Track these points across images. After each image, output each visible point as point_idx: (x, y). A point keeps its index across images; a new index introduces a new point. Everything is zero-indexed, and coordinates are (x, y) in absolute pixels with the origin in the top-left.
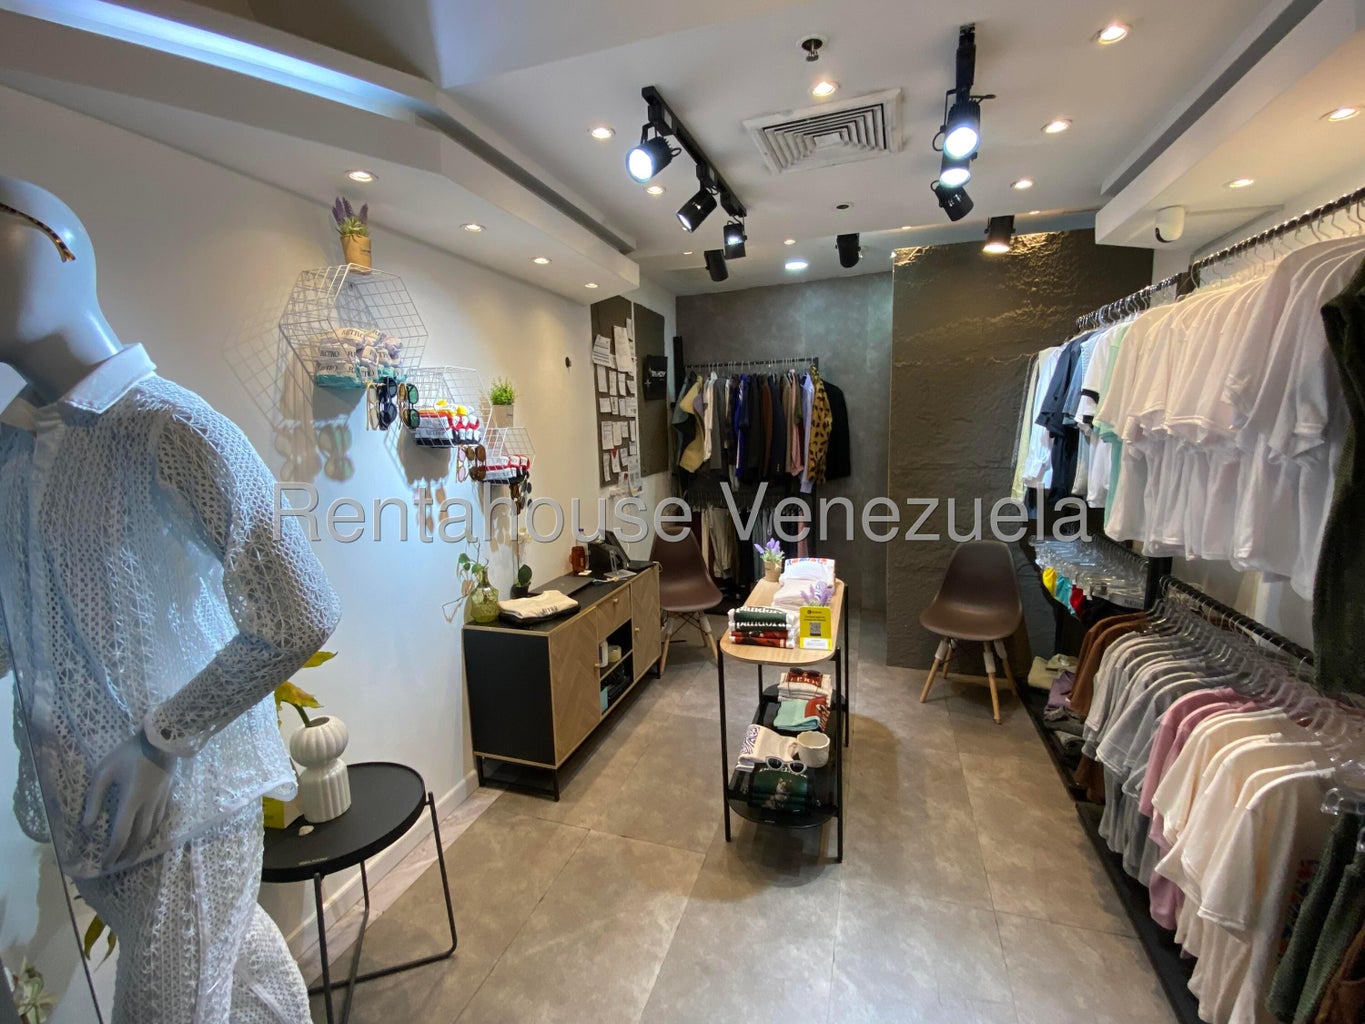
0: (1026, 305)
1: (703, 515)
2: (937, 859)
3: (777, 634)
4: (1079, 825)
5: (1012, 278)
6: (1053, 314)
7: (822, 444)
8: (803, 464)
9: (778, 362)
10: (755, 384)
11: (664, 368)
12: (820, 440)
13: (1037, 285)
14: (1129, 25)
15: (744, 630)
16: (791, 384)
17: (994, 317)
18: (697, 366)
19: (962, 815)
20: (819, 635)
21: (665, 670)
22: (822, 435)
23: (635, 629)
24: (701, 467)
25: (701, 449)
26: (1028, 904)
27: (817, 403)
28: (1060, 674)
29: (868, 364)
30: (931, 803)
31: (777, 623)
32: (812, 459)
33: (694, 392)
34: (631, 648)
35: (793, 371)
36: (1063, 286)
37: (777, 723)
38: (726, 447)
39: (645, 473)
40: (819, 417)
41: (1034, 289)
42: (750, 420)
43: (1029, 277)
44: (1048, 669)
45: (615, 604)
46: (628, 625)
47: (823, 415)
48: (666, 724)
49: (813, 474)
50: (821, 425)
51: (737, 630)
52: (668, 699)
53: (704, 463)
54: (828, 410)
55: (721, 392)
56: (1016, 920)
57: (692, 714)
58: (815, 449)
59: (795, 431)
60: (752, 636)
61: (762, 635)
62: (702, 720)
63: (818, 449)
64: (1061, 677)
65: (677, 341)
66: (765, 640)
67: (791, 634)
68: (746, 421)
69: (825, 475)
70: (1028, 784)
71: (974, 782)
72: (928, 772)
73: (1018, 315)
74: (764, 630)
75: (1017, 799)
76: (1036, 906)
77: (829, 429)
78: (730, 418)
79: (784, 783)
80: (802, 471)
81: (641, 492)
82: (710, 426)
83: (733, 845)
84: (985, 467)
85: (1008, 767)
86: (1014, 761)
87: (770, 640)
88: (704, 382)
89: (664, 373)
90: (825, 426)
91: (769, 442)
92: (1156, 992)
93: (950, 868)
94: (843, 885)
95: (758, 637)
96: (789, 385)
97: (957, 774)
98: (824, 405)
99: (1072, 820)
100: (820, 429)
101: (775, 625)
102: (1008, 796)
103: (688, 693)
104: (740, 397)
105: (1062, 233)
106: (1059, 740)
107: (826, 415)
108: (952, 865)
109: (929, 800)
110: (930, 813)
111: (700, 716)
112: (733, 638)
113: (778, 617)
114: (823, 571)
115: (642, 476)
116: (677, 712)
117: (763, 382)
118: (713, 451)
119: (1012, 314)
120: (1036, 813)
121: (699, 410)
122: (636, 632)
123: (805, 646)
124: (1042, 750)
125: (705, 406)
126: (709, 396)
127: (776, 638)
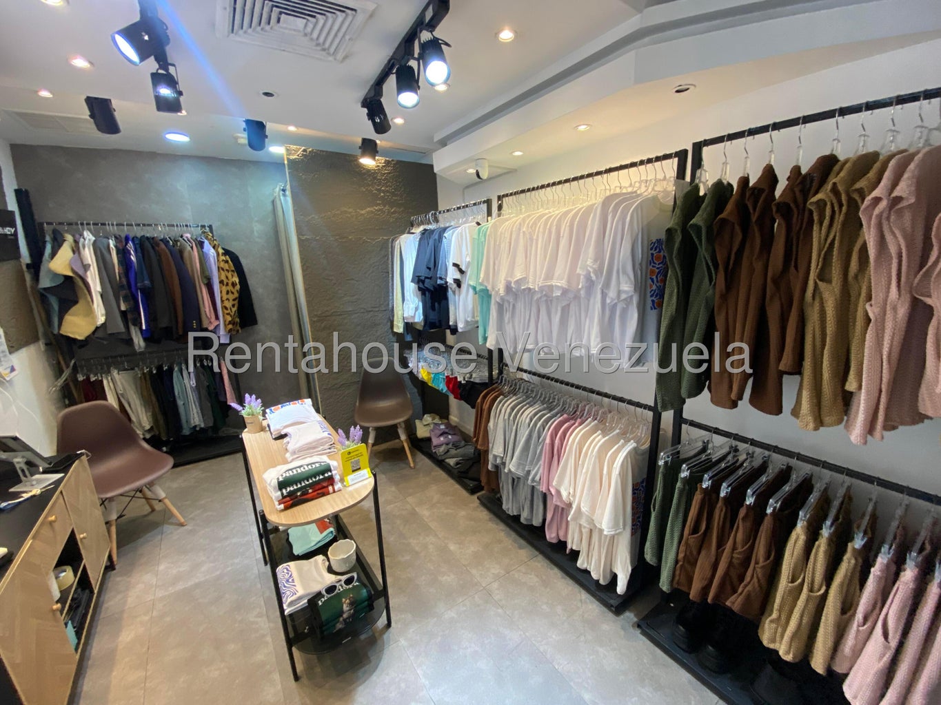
0: (379, 204)
1: (105, 382)
2: (440, 578)
3: (325, 484)
4: (482, 508)
5: (369, 185)
6: (395, 212)
7: (234, 300)
8: (217, 318)
9: (169, 225)
10: (147, 246)
11: (13, 225)
12: (231, 297)
13: (383, 191)
14: (516, 32)
15: (291, 494)
16: (192, 248)
17: (362, 210)
18: (60, 224)
19: (431, 539)
20: (360, 469)
21: (118, 556)
22: (233, 293)
23: (80, 536)
24: (94, 332)
25: (90, 312)
26: (493, 571)
27: (222, 264)
28: (432, 426)
29: (256, 233)
30: (413, 542)
31: (323, 474)
32: (228, 314)
33: (65, 253)
34: (82, 559)
35: (189, 236)
36: (396, 195)
37: (297, 551)
38: (123, 308)
39: (13, 348)
40: (227, 278)
41: (382, 194)
42: (152, 281)
43: (378, 186)
44: (425, 425)
45: (51, 523)
46: (72, 536)
47: (230, 276)
48: (155, 613)
49: (230, 326)
50: (230, 284)
51: (284, 497)
52: (141, 586)
53: (97, 328)
54: (233, 271)
55: (105, 253)
56: (495, 585)
57: (180, 586)
58: (228, 304)
59: (205, 291)
60: (301, 496)
61: (310, 491)
62: (197, 585)
63: (231, 305)
64: (434, 427)
65: (21, 195)
66: (315, 493)
67: (337, 478)
68: (147, 282)
69: (240, 326)
70: (449, 498)
71: (424, 512)
72: (398, 522)
73: (376, 210)
74: (310, 486)
75: (449, 511)
76: (496, 569)
77: (238, 287)
78: (124, 280)
79: (348, 601)
80: (218, 325)
81: (14, 374)
82: (99, 288)
83: (304, 680)
84: (372, 311)
85: (434, 492)
86: (434, 487)
87: (319, 492)
88: (76, 242)
89: (13, 230)
90: (234, 285)
91: (179, 303)
92: (563, 578)
93: (449, 579)
94: (403, 642)
95: (308, 493)
96: (189, 248)
97: (414, 514)
98: (229, 267)
99: (478, 507)
100: (230, 288)
101: (321, 477)
102: (445, 511)
103: (162, 567)
104: (133, 258)
105: (393, 160)
106: (449, 464)
107: (232, 276)
108: (449, 576)
109: (411, 541)
110: (417, 548)
111: (190, 583)
112: (282, 506)
113: (322, 468)
114: (307, 410)
115: (10, 353)
116: (160, 593)
117: (158, 245)
118: (108, 314)
119: (372, 209)
120: (463, 513)
121: (81, 272)
122: (81, 539)
123: (350, 483)
124: (441, 474)
125: (86, 267)
126: (89, 255)
127: (324, 487)
